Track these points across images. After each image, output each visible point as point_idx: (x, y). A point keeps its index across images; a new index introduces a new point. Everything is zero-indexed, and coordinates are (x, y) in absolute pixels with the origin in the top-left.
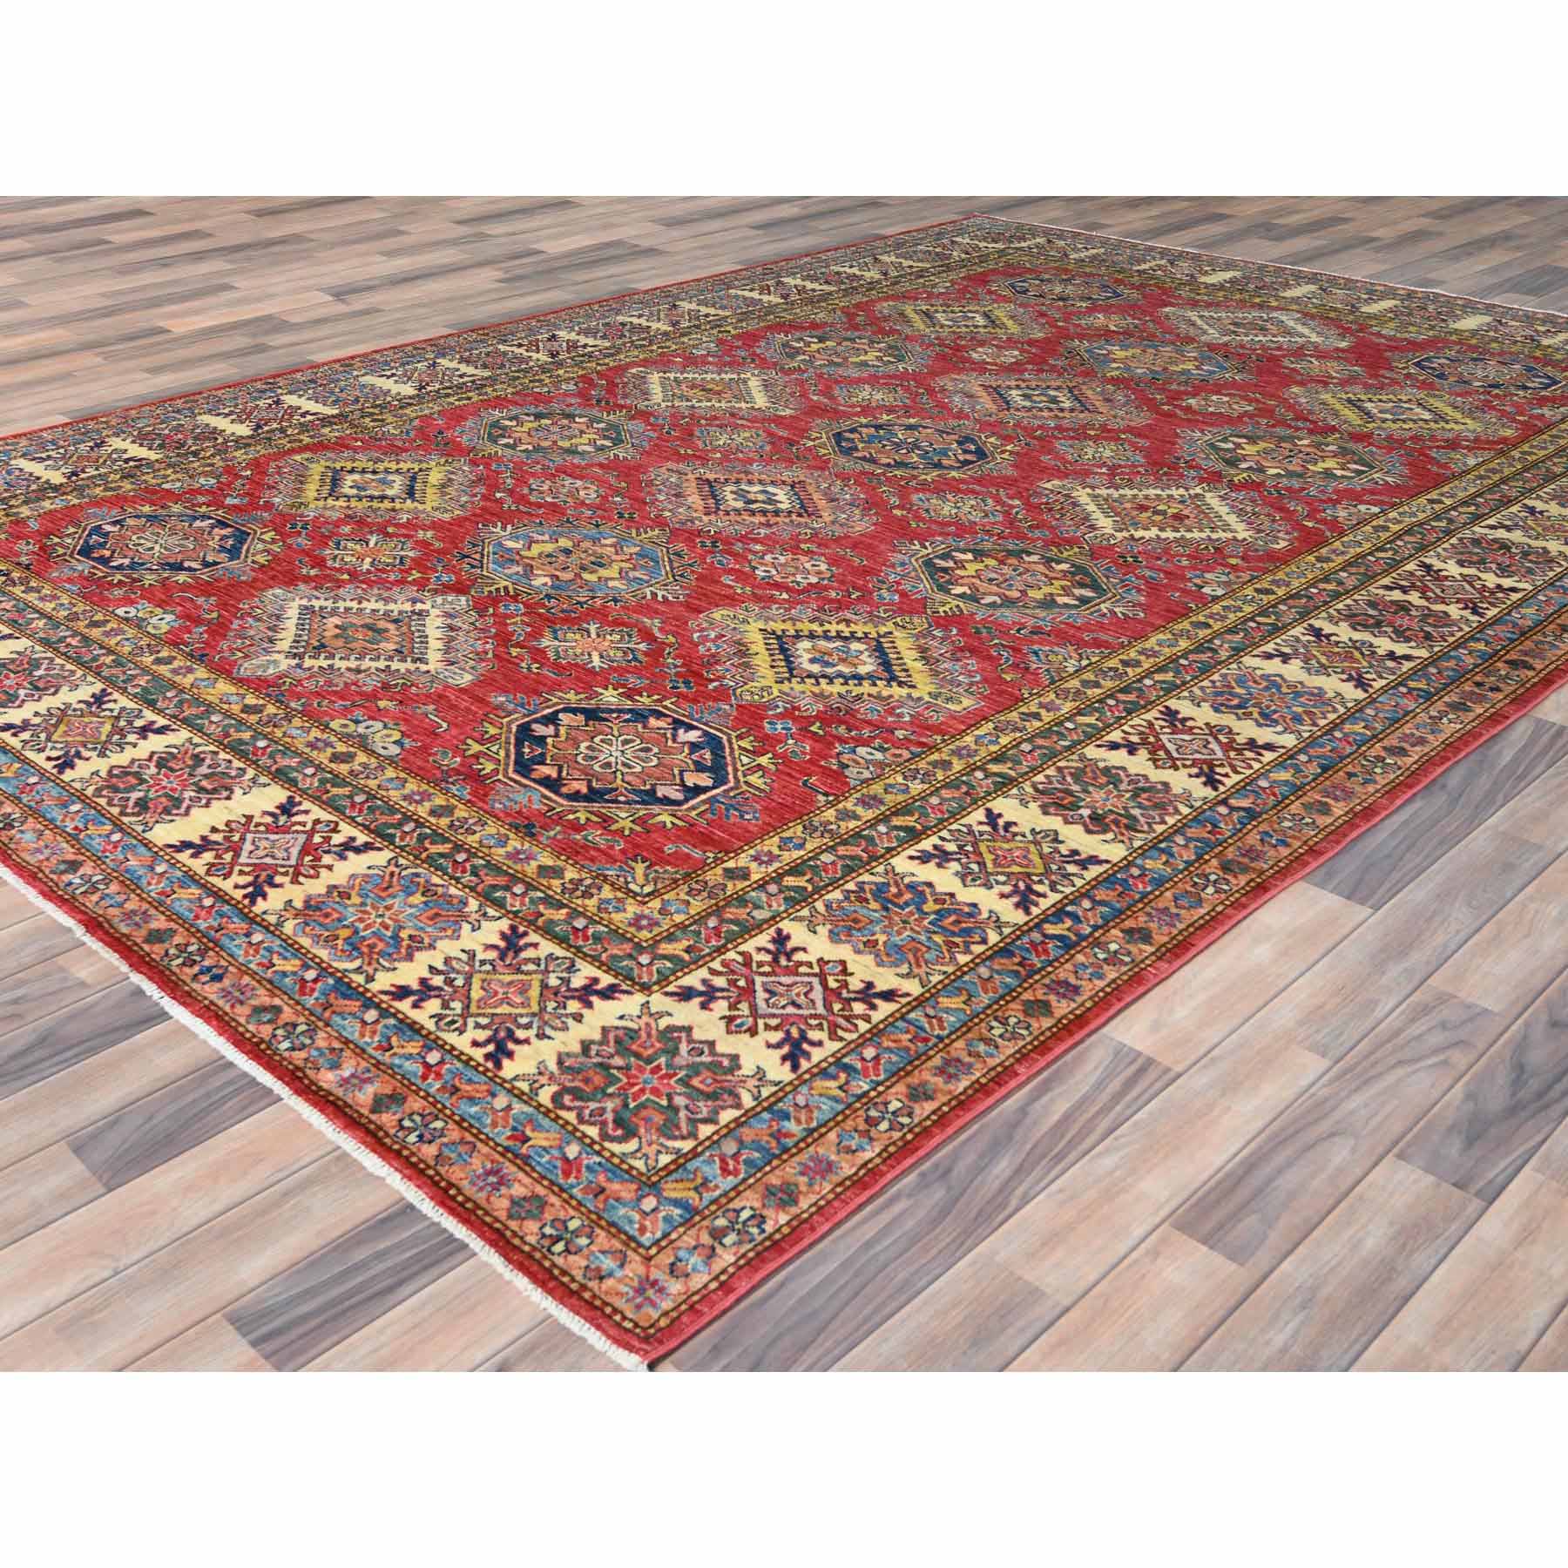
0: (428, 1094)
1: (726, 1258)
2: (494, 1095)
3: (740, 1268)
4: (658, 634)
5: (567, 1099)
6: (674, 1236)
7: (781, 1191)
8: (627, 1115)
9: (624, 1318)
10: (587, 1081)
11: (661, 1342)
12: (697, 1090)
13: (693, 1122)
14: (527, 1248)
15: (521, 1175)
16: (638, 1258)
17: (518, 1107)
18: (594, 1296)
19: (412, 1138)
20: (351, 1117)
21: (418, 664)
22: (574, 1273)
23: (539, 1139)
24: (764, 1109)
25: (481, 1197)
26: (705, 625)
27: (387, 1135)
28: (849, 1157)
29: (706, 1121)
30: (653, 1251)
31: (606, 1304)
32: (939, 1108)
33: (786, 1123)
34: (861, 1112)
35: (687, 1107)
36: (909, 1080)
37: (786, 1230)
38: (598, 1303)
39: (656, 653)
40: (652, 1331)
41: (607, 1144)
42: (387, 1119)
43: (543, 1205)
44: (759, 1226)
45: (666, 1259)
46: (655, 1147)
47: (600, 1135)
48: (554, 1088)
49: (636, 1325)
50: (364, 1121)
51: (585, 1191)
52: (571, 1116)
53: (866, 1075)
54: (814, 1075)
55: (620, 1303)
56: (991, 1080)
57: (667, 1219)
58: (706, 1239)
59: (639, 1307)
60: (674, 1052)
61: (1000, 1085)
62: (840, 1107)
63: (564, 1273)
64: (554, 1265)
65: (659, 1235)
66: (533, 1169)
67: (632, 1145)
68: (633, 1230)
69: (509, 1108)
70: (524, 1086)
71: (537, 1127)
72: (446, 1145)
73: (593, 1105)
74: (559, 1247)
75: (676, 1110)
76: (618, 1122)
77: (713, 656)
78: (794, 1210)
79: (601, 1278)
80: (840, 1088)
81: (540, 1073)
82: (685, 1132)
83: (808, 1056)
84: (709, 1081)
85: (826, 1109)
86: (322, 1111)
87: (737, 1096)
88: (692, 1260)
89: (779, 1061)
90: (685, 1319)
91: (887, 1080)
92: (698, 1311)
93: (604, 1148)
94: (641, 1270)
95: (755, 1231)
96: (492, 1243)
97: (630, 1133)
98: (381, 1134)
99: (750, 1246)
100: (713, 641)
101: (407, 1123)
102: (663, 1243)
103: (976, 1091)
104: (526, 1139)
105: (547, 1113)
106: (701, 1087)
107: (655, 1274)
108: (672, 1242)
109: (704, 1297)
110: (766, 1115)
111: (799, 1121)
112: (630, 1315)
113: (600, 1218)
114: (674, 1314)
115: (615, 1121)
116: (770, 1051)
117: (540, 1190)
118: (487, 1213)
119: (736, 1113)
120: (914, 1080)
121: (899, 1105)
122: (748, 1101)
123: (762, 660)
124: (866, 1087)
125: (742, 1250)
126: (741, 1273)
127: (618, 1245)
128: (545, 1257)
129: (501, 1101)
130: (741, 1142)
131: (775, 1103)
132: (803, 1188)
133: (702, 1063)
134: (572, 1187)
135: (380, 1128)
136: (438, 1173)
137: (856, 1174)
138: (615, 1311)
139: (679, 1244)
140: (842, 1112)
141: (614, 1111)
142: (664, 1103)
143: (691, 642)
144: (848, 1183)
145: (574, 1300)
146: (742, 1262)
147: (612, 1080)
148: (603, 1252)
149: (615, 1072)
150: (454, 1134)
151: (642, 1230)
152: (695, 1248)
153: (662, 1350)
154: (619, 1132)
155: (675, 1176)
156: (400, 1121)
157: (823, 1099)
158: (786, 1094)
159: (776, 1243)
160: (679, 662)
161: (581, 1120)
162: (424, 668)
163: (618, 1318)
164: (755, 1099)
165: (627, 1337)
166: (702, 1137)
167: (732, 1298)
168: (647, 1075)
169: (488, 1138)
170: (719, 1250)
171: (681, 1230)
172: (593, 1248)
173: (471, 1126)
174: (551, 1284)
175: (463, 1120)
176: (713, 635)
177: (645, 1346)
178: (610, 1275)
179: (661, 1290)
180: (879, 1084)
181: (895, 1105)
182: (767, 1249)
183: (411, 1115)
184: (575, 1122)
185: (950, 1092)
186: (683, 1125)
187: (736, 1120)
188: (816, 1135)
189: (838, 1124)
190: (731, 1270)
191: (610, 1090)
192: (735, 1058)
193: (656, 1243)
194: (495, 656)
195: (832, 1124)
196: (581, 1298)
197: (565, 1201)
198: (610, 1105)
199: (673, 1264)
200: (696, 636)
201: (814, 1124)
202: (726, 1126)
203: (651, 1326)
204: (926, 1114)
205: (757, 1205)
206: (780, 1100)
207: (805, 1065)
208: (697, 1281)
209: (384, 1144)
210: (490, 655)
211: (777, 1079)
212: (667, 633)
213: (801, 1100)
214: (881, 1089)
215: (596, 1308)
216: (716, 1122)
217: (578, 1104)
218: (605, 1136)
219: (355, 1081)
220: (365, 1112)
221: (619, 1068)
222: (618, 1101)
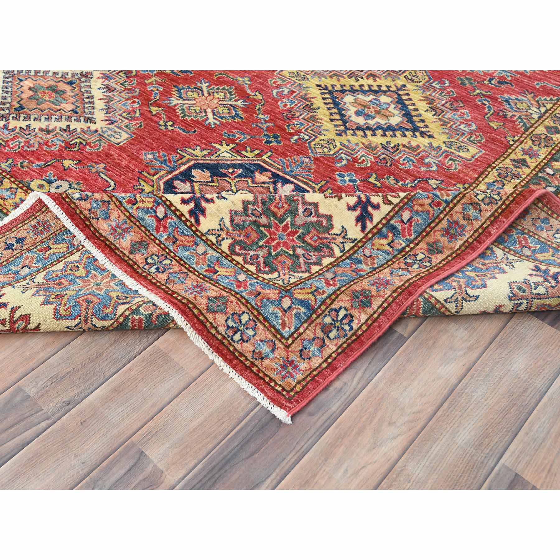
0: (161, 242)
1: (331, 347)
2: (197, 245)
3: (339, 354)
4: (249, 92)
5: (237, 248)
6: (301, 330)
7: (362, 295)
8: (271, 259)
9: (276, 384)
10: (248, 236)
11: (297, 402)
12: (309, 244)
13: (308, 264)
14: (220, 337)
15: (213, 287)
16: (282, 346)
17: (211, 253)
18: (259, 370)
19: (153, 270)
20: (119, 256)
21: (89, 124)
22: (247, 355)
23: (222, 272)
24: (347, 258)
25: (191, 297)
26: (279, 82)
27: (139, 267)
28: (398, 278)
29: (315, 264)
30: (290, 341)
31: (266, 375)
32: (446, 258)
33: (360, 265)
34: (402, 260)
35: (303, 255)
36: (427, 239)
37: (364, 328)
38: (261, 374)
39: (250, 109)
40: (292, 394)
41: (260, 275)
42: (138, 258)
43: (226, 302)
44: (349, 325)
45: (297, 347)
46: (287, 276)
47: (257, 270)
48: (230, 241)
49: (283, 389)
50: (126, 258)
51: (249, 294)
52: (240, 259)
53: (404, 236)
54: (374, 235)
55: (273, 375)
56: (475, 240)
57: (297, 316)
58: (320, 334)
59: (284, 378)
60: (295, 213)
61: (480, 242)
62: (390, 257)
63: (242, 355)
64: (235, 349)
65: (292, 329)
66: (220, 285)
67: (275, 275)
68: (277, 324)
69: (206, 253)
70: (213, 238)
71: (222, 265)
72: (171, 274)
73: (252, 253)
74: (237, 337)
75: (298, 257)
76: (266, 263)
77: (290, 110)
78: (370, 311)
79: (262, 359)
80: (389, 244)
81: (221, 229)
82: (304, 269)
83: (370, 216)
84: (315, 238)
85: (382, 258)
86: (103, 251)
87: (331, 249)
88: (312, 349)
89: (354, 222)
90: (310, 386)
91: (415, 239)
92: (317, 382)
93: (259, 276)
94: (284, 354)
95: (347, 328)
96: (200, 332)
97: (273, 270)
98: (136, 267)
99: (344, 340)
100: (288, 97)
101: (150, 261)
102: (296, 335)
103: (467, 247)
104: (216, 272)
105: (226, 257)
106: (310, 241)
107: (292, 357)
108: (300, 334)
109: (320, 372)
110: (348, 261)
111: (367, 264)
112: (279, 383)
113: (260, 314)
114: (304, 383)
115: (264, 263)
116: (350, 212)
117: (224, 294)
118: (195, 307)
119: (332, 260)
120: (430, 239)
121: (423, 256)
122: (338, 253)
123: (323, 114)
124: (404, 244)
125: (340, 343)
126: (340, 357)
127: (271, 337)
128: (230, 344)
129: (201, 249)
130: (335, 274)
131: (353, 254)
132: (374, 294)
133: (311, 222)
134: (242, 292)
135: (135, 263)
136: (167, 287)
137: (403, 285)
138: (271, 380)
139: (304, 336)
140: (391, 260)
141: (263, 257)
142: (291, 252)
143: (273, 98)
144: (399, 290)
145: (247, 373)
146: (340, 350)
147: (261, 236)
148: (262, 341)
149: (262, 229)
150: (176, 268)
151: (284, 325)
152: (314, 339)
153: (299, 407)
154: (267, 269)
155: (299, 287)
156: (146, 259)
157: (379, 252)
158: (359, 248)
159: (359, 337)
160: (267, 117)
161: (246, 262)
162: (93, 127)
163: (272, 384)
164: (342, 251)
165: (279, 397)
166: (313, 272)
167: (335, 374)
168: (281, 233)
169: (195, 270)
170: (327, 342)
171: (305, 325)
172: (257, 338)
173: (185, 263)
174: (235, 362)
175: (181, 260)
176: (286, 91)
177: (288, 404)
178: (267, 357)
179: (296, 367)
180: (411, 242)
181: (420, 256)
182: (353, 341)
183: (152, 256)
184: (242, 263)
185: (451, 248)
186: (302, 266)
187: (331, 263)
188: (378, 270)
189: (389, 266)
190: (334, 355)
191: (261, 243)
192: (329, 218)
193: (292, 335)
194: (141, 114)
195: (386, 266)
196: (252, 371)
197: (239, 299)
198: (261, 253)
199: (301, 351)
200: (275, 92)
201: (376, 266)
202: (326, 267)
203: (292, 390)
204: (439, 261)
205: (348, 305)
206: (355, 252)
207: (369, 226)
208: (316, 362)
209: (138, 273)
210: (138, 115)
211: (354, 237)
212: (255, 90)
213: (367, 253)
214: (412, 245)
215: (261, 378)
216: (320, 264)
217: (243, 252)
218: (259, 271)
219: (119, 230)
220: (126, 252)
221: (265, 226)
222: (265, 251)
